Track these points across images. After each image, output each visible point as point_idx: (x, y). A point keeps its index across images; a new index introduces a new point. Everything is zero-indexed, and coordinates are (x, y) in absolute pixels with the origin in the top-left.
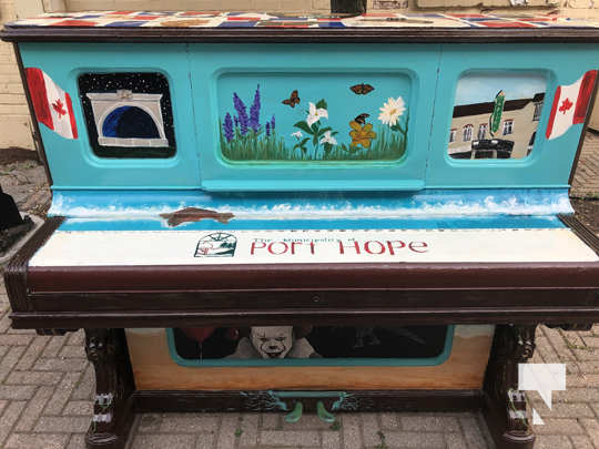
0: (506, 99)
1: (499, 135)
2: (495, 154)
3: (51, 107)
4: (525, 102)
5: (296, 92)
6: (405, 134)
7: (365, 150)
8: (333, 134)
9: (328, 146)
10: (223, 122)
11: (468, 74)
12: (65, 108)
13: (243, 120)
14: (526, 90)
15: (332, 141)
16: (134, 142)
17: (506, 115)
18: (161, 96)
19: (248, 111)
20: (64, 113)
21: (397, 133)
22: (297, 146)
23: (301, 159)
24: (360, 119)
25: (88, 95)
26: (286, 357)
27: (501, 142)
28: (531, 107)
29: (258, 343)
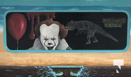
29: (43, 41)
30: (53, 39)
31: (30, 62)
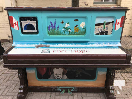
0: (106, 22)
1: (105, 30)
2: (104, 34)
3: (14, 24)
4: (110, 23)
5: (63, 21)
6: (85, 29)
7: (77, 33)
8: (71, 30)
9: (70, 32)
10: (48, 27)
11: (98, 17)
12: (17, 24)
13: (52, 26)
14: (110, 20)
15: (70, 31)
16: (30, 31)
17: (106, 26)
18: (36, 21)
19: (53, 25)
20: (16, 25)
21: (84, 29)
22: (63, 32)
23: (64, 35)
24: (76, 26)
25: (21, 21)
26: (61, 79)
27: (105, 31)
28: (111, 24)
29: (55, 76)
30: (60, 75)
31: (49, 85)
